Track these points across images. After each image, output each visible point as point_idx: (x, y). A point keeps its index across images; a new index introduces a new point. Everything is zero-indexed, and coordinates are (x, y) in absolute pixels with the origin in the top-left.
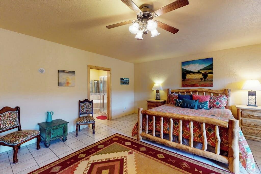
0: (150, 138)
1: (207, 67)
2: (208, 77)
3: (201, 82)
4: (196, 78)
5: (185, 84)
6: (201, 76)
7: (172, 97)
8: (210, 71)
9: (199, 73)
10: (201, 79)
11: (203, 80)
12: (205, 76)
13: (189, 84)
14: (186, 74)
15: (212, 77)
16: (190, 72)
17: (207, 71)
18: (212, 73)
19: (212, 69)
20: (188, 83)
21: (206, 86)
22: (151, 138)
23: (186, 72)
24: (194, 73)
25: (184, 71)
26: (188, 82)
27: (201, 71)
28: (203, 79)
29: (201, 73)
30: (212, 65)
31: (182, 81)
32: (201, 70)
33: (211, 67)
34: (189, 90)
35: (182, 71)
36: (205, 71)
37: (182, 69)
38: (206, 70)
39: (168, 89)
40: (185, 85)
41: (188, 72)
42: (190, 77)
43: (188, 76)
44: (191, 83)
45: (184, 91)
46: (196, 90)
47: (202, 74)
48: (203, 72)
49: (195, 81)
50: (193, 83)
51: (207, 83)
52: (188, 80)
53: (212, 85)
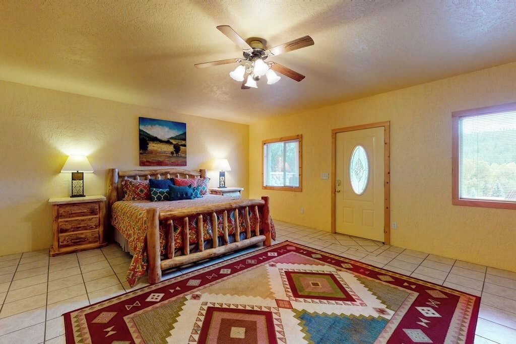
0: (182, 263)
1: (179, 135)
2: (180, 152)
3: (172, 159)
4: (165, 152)
5: (145, 160)
6: (171, 148)
7: (133, 187)
8: (183, 142)
9: (168, 142)
10: (172, 153)
11: (175, 155)
12: (177, 149)
13: (154, 161)
14: (148, 141)
15: (185, 152)
16: (155, 139)
17: (180, 141)
18: (185, 146)
19: (185, 140)
20: (151, 158)
21: (178, 165)
22: (184, 261)
23: (148, 137)
24: (161, 141)
25: (144, 135)
26: (152, 156)
27: (171, 141)
28: (175, 153)
29: (171, 143)
30: (185, 134)
31: (140, 153)
32: (172, 138)
33: (183, 137)
34: (155, 171)
35: (140, 135)
36: (178, 141)
37: (140, 131)
38: (178, 139)
39: (113, 171)
40: (147, 161)
41: (151, 138)
42: (155, 148)
43: (152, 146)
44: (157, 159)
45: (147, 173)
46: (166, 171)
47: (173, 145)
48: (174, 142)
49: (163, 156)
50: (160, 159)
51: (180, 160)
52: (151, 152)
53: (184, 164)
